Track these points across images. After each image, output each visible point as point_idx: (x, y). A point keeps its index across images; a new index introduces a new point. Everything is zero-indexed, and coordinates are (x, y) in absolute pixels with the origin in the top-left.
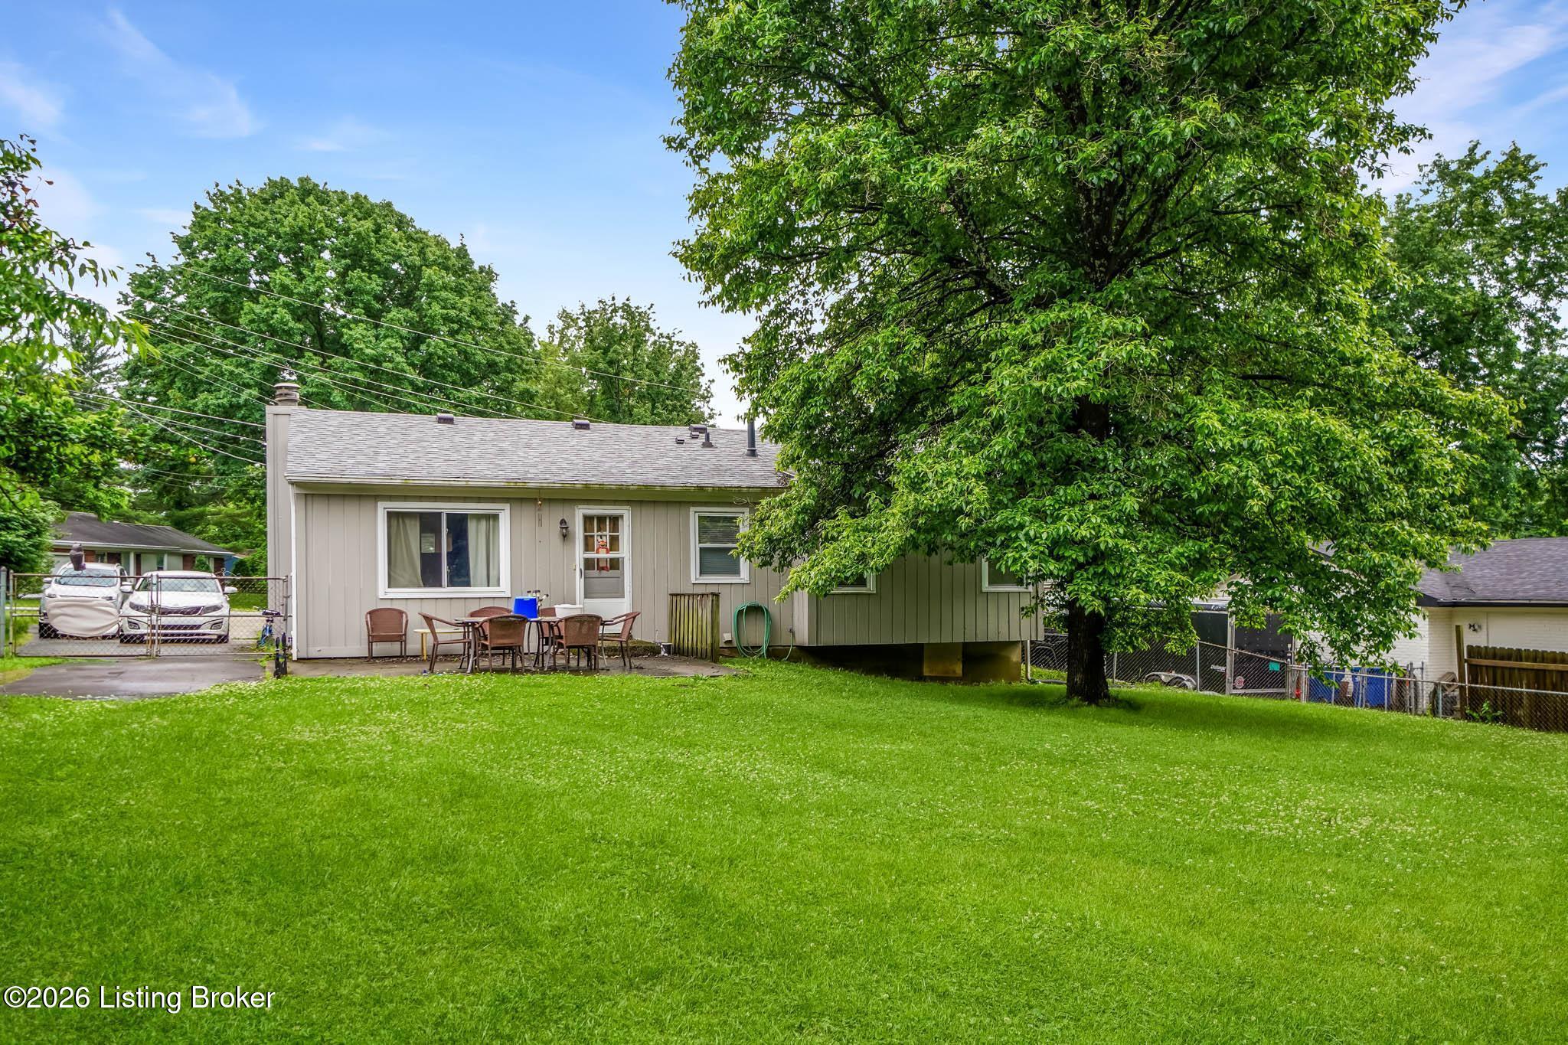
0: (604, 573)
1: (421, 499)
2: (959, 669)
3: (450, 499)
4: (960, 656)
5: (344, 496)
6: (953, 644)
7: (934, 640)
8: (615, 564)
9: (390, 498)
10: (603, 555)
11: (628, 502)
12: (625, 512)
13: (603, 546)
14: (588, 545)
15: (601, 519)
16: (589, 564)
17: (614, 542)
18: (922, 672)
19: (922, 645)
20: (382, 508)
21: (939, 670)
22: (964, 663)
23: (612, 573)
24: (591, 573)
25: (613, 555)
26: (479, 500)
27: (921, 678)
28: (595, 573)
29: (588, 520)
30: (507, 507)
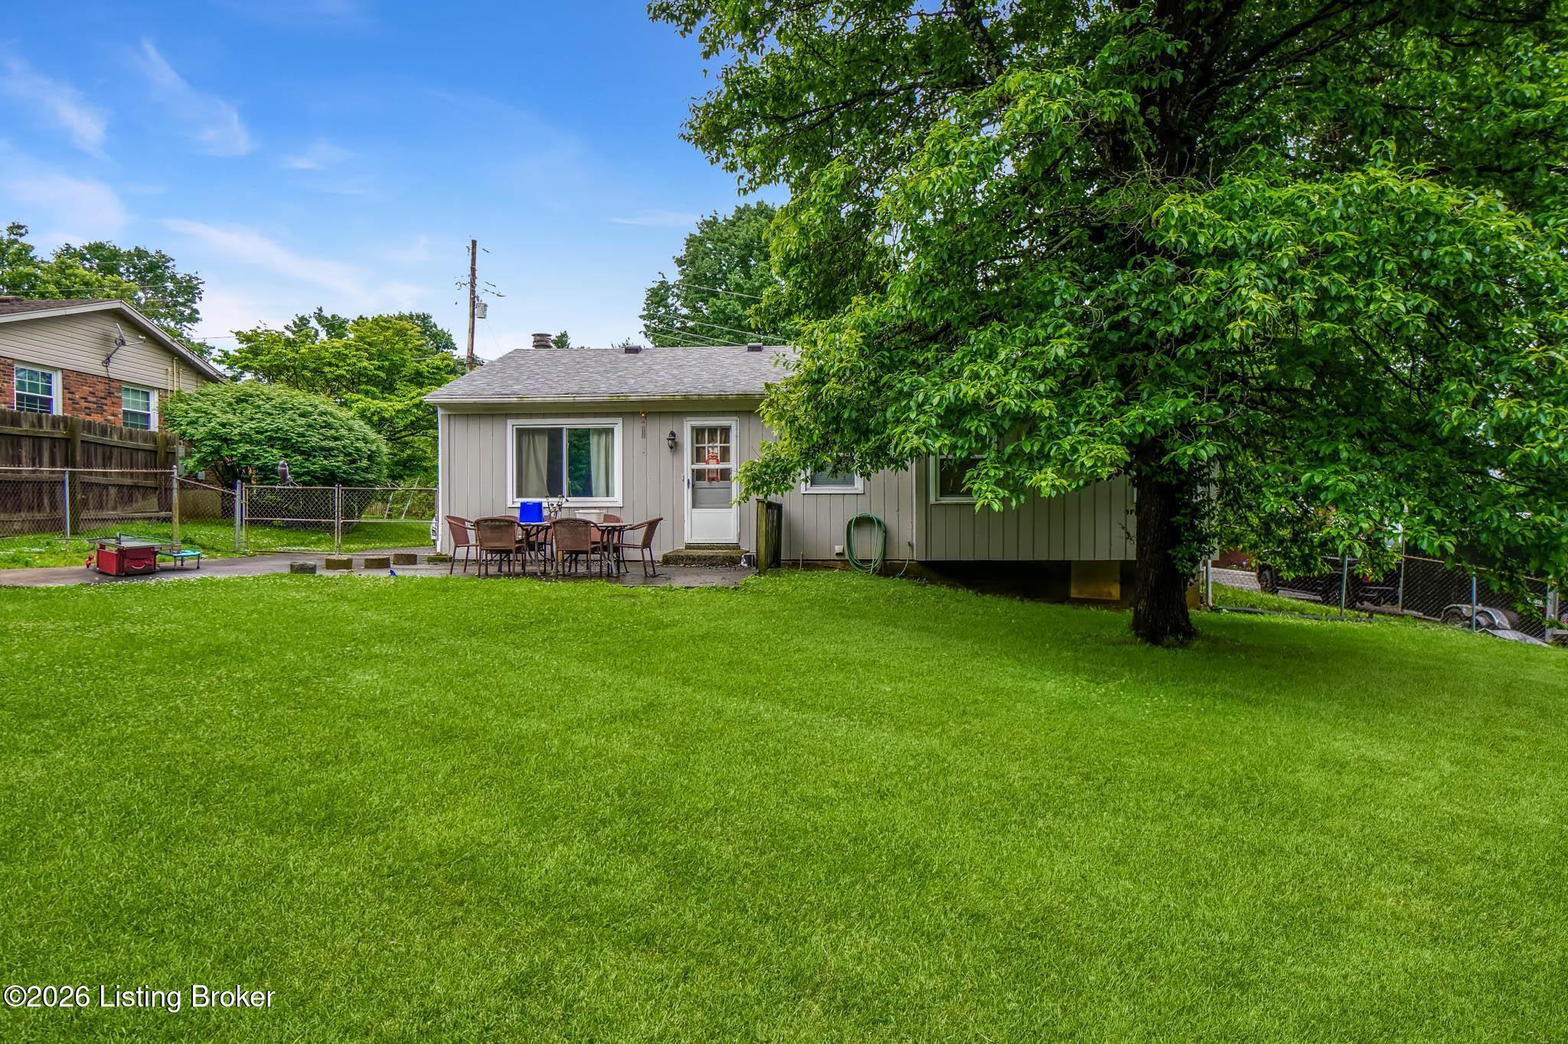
0: (715, 484)
1: (544, 416)
2: (1115, 592)
3: (568, 415)
4: (1118, 577)
5: (480, 416)
6: (1109, 563)
7: (1087, 556)
8: (725, 475)
9: (518, 416)
10: (713, 465)
11: (736, 413)
12: (732, 422)
13: (713, 458)
14: (698, 455)
15: (713, 431)
16: (699, 475)
17: (725, 454)
18: (1068, 593)
19: (1069, 563)
20: (511, 426)
21: (1090, 592)
22: (1122, 584)
23: (722, 483)
24: (699, 483)
25: (723, 466)
26: (596, 415)
27: (1064, 599)
28: (705, 483)
29: (698, 432)
30: (620, 421)
